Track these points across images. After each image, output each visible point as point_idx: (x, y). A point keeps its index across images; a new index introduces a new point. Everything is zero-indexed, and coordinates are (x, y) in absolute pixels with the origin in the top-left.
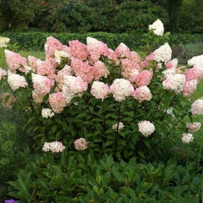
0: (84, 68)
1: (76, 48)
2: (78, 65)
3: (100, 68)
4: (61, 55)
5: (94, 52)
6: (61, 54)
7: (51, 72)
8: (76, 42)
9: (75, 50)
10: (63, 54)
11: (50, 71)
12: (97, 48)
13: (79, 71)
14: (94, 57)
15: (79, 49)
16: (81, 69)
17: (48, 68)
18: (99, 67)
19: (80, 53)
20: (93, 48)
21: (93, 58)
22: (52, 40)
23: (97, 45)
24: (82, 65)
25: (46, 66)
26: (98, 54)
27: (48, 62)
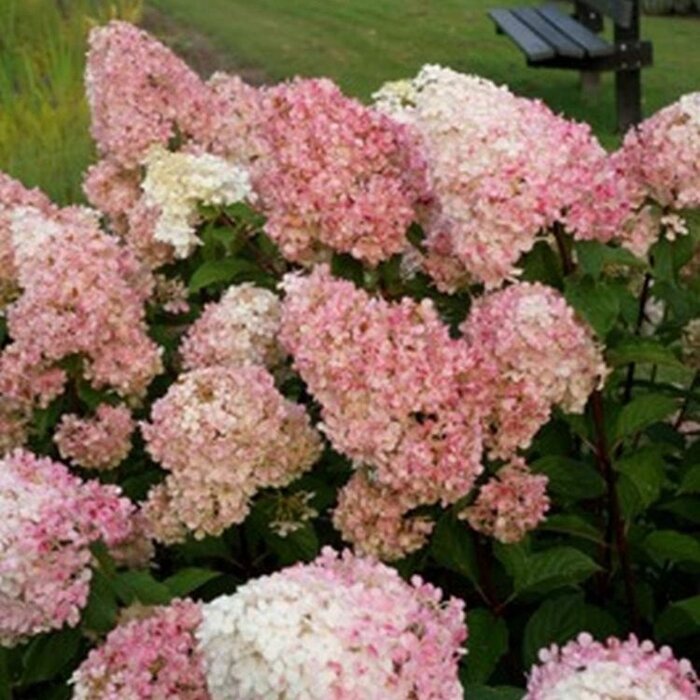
0: (404, 376)
1: (317, 150)
2: (350, 341)
3: (544, 354)
4: (193, 193)
5: (482, 205)
6: (195, 179)
7: (113, 329)
8: (319, 91)
9: (309, 165)
10: (209, 183)
11: (113, 319)
12: (515, 174)
13: (354, 395)
14: (480, 249)
15: (340, 157)
16: (377, 381)
17: (93, 301)
18: (530, 348)
19: (351, 202)
20: (476, 170)
21: (476, 258)
22: (126, 51)
23: (512, 148)
24: (385, 347)
25: (78, 281)
26: (517, 227)
27: (97, 245)
